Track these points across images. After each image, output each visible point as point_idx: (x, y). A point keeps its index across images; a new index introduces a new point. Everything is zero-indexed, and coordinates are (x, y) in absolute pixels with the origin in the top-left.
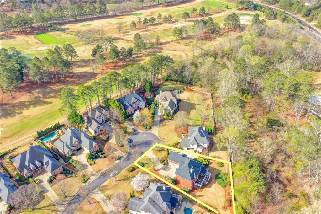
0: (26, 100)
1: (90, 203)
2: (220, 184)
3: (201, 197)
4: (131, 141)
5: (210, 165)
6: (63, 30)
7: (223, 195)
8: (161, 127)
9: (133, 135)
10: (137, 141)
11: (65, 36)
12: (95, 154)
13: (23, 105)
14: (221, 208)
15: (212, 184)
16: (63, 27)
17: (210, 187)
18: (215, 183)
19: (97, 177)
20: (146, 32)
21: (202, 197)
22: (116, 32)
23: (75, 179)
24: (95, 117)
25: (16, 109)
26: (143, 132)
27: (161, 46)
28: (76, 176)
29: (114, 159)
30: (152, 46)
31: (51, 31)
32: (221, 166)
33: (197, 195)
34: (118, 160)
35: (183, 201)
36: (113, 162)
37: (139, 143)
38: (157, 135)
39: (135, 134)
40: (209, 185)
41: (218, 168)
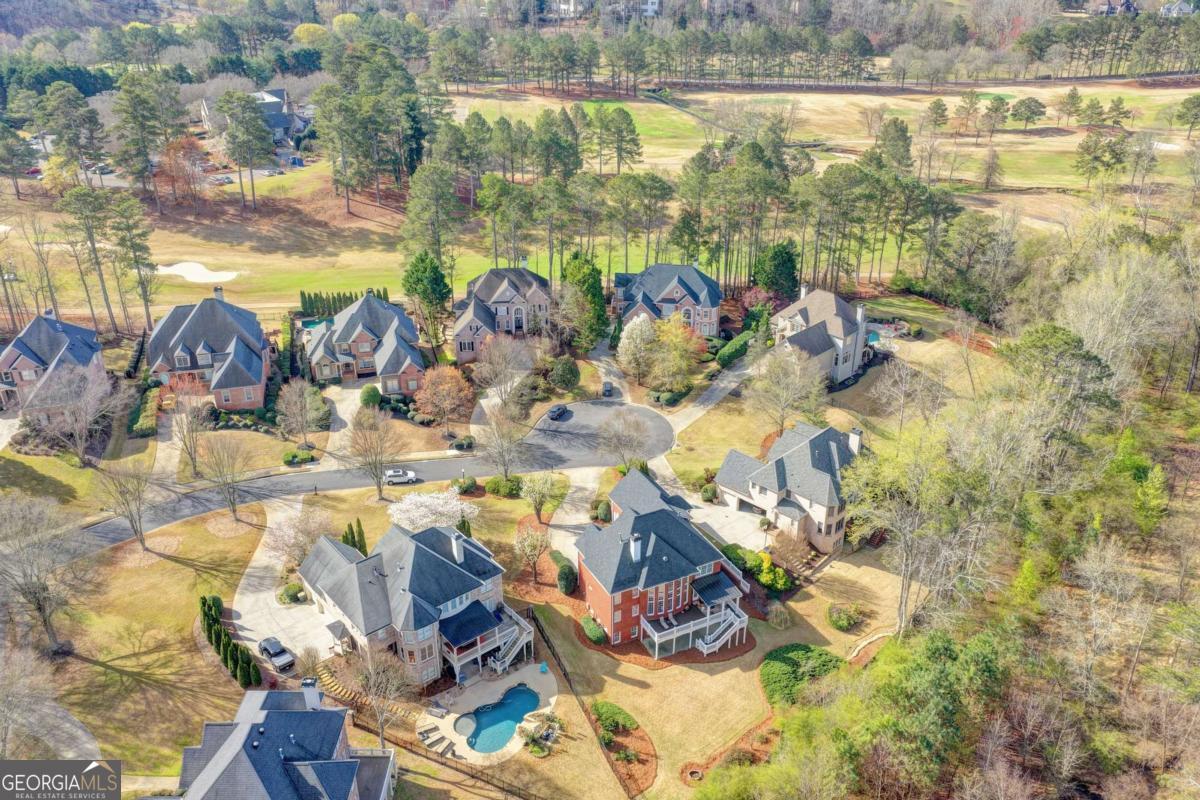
0: (380, 230)
1: (238, 520)
2: (767, 682)
3: (630, 687)
4: (562, 414)
5: (797, 601)
6: (682, 105)
7: (742, 728)
8: (719, 412)
9: (592, 404)
10: (585, 423)
11: (674, 118)
12: (398, 401)
13: (362, 239)
14: (681, 765)
15: (730, 668)
16: (690, 97)
17: (712, 672)
18: (747, 668)
19: (342, 468)
20: (973, 149)
21: (637, 689)
22: (856, 132)
23: (274, 442)
24: (490, 298)
25: (334, 244)
26: (636, 405)
27: (997, 197)
28: (286, 440)
29: (449, 443)
30: (957, 190)
31: (642, 101)
32: (844, 623)
33: (621, 671)
34: (460, 447)
35: (537, 660)
36: (438, 448)
37: (584, 432)
38: (677, 430)
39: (602, 403)
40: (712, 665)
41: (820, 629)
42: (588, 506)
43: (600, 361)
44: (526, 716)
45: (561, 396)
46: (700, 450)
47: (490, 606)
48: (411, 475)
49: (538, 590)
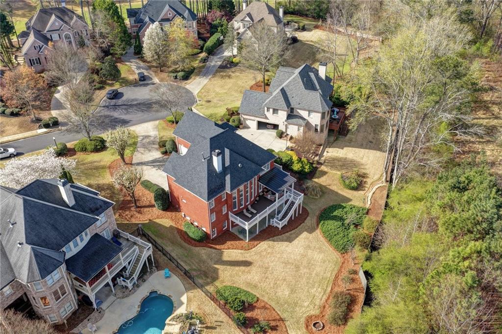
2: (329, 238)
4: (116, 95)
5: (319, 177)
8: (215, 79)
9: (134, 86)
10: (133, 98)
15: (300, 233)
17: (290, 240)
18: (311, 230)
24: (44, 29)
26: (162, 82)
29: (38, 125)
32: (355, 184)
34: (47, 126)
35: (159, 268)
36: (30, 130)
37: (135, 103)
38: (195, 92)
39: (141, 85)
40: (287, 234)
41: (340, 192)
42: (157, 146)
43: (131, 62)
44: (167, 321)
45: (112, 85)
46: (215, 101)
47: (107, 235)
48: (11, 150)
49: (140, 212)
